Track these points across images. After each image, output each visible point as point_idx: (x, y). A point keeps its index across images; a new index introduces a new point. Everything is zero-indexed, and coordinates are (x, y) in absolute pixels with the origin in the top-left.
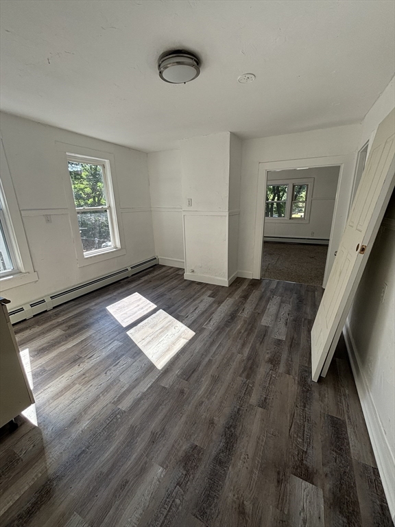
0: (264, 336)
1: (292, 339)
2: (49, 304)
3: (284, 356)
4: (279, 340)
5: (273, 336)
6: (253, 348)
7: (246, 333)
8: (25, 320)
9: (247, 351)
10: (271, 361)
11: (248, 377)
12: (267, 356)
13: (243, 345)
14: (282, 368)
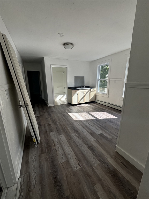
0: (57, 130)
1: (47, 135)
2: (107, 104)
3: (47, 128)
4: (51, 132)
5: (55, 132)
6: (57, 125)
7: (64, 128)
8: (102, 104)
9: (58, 124)
10: (50, 125)
11: (53, 120)
12: (52, 125)
13: (60, 125)
14: (46, 125)
